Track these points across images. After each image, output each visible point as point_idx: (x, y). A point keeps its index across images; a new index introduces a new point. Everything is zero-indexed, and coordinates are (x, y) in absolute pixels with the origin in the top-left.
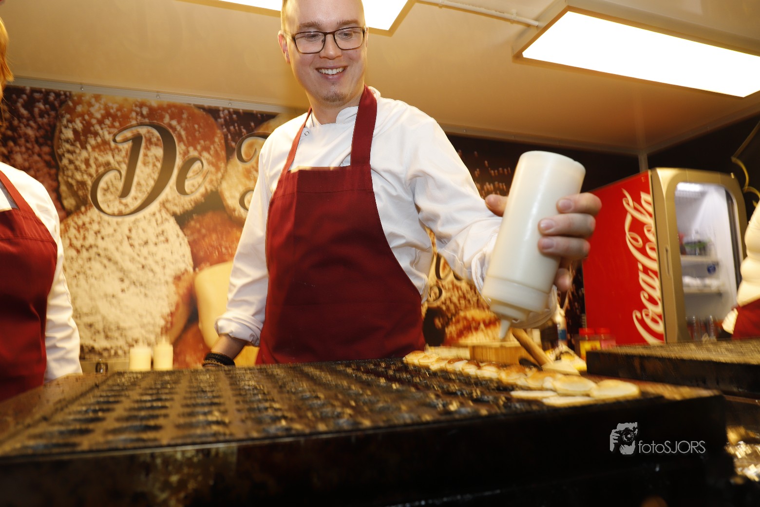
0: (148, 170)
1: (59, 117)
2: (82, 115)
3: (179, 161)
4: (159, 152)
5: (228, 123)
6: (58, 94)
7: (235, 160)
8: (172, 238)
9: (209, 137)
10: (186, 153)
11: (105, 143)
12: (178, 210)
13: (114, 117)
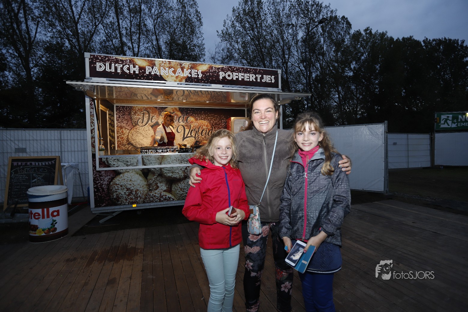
0: (146, 118)
1: (131, 111)
2: (134, 110)
3: (151, 117)
4: (147, 115)
5: (159, 110)
6: (130, 106)
7: (160, 116)
8: (151, 130)
9: (156, 112)
10: (152, 115)
11: (139, 114)
12: (151, 125)
13: (140, 110)
